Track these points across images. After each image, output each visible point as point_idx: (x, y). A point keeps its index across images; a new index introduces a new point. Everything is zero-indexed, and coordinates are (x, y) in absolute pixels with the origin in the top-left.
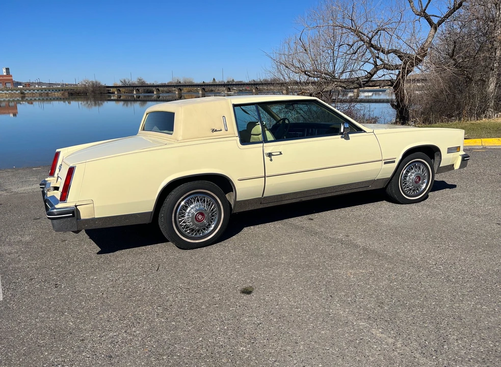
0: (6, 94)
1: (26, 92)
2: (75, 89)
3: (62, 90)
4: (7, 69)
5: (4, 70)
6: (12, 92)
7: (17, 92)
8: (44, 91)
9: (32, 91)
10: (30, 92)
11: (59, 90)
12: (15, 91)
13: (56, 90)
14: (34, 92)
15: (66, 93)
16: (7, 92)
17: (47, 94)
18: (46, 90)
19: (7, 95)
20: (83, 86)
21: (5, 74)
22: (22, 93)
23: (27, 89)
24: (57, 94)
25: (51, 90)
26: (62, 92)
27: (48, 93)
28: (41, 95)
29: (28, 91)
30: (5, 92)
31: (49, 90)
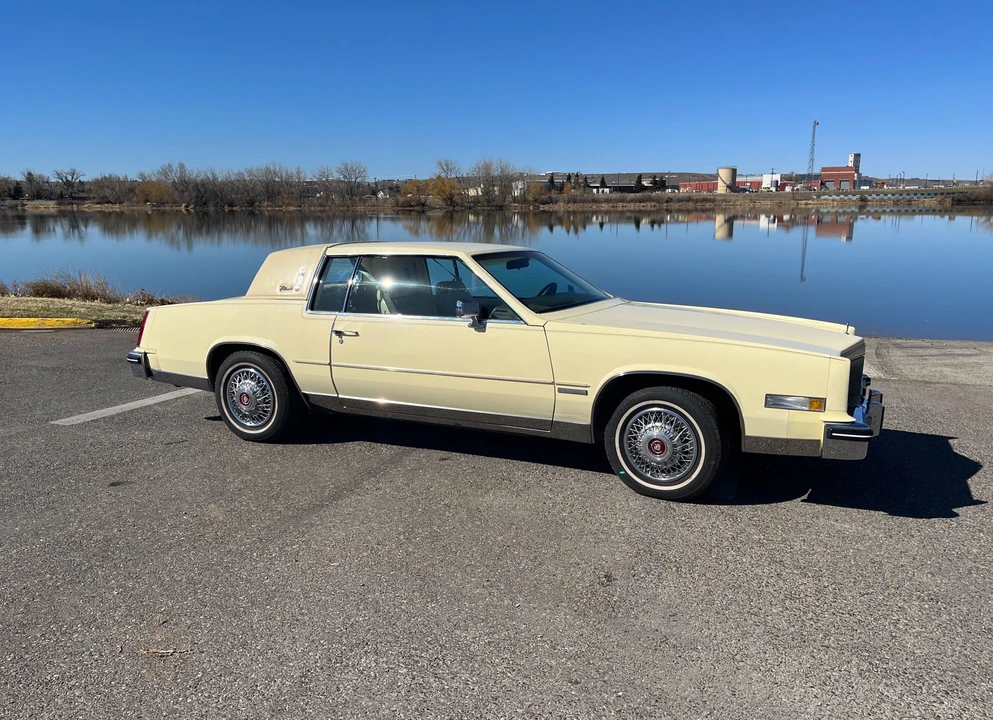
0: (833, 200)
1: (870, 198)
2: (970, 191)
3: (942, 194)
4: (857, 156)
5: (851, 158)
6: (846, 198)
7: (854, 198)
8: (904, 195)
9: (882, 195)
10: (878, 198)
11: (936, 194)
12: (850, 196)
13: (929, 194)
14: (886, 198)
15: (949, 200)
16: (837, 198)
17: (910, 201)
18: (908, 195)
19: (835, 203)
20: (989, 185)
21: (851, 165)
22: (863, 199)
23: (874, 192)
24: (929, 202)
25: (919, 195)
26: (940, 198)
27: (911, 199)
28: (896, 203)
29: (874, 196)
30: (834, 197)
31: (916, 194)
